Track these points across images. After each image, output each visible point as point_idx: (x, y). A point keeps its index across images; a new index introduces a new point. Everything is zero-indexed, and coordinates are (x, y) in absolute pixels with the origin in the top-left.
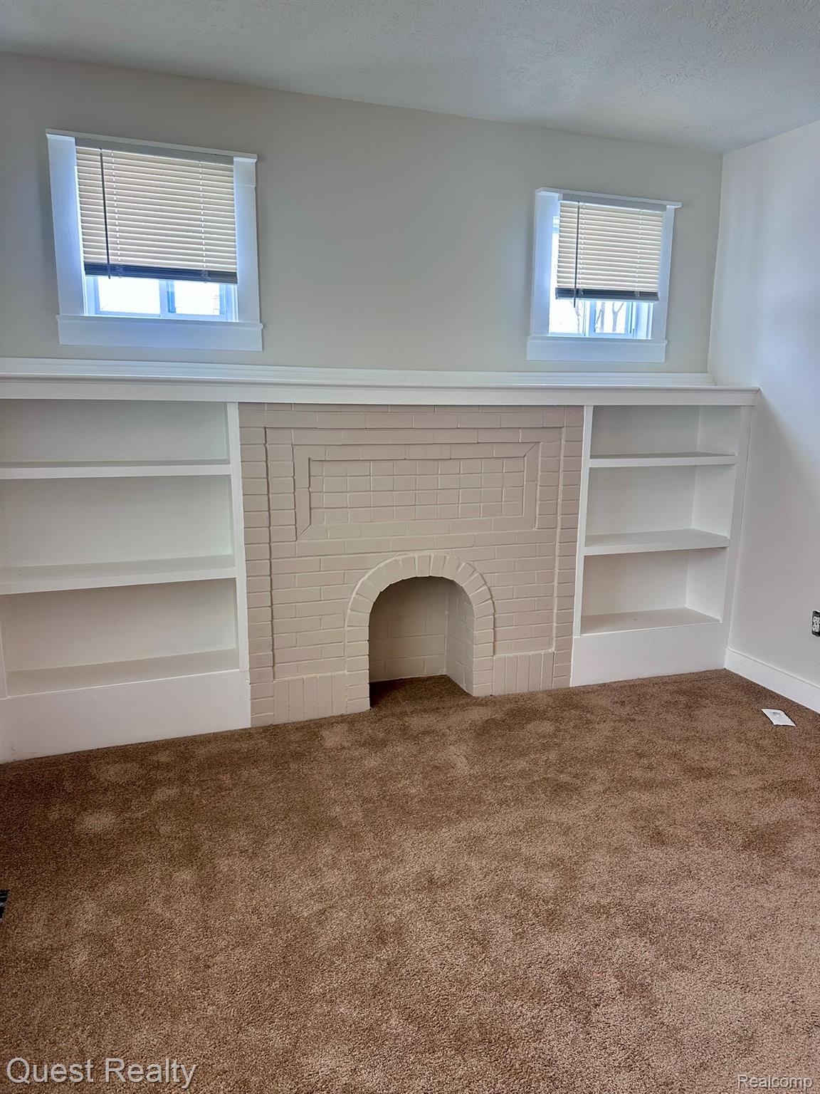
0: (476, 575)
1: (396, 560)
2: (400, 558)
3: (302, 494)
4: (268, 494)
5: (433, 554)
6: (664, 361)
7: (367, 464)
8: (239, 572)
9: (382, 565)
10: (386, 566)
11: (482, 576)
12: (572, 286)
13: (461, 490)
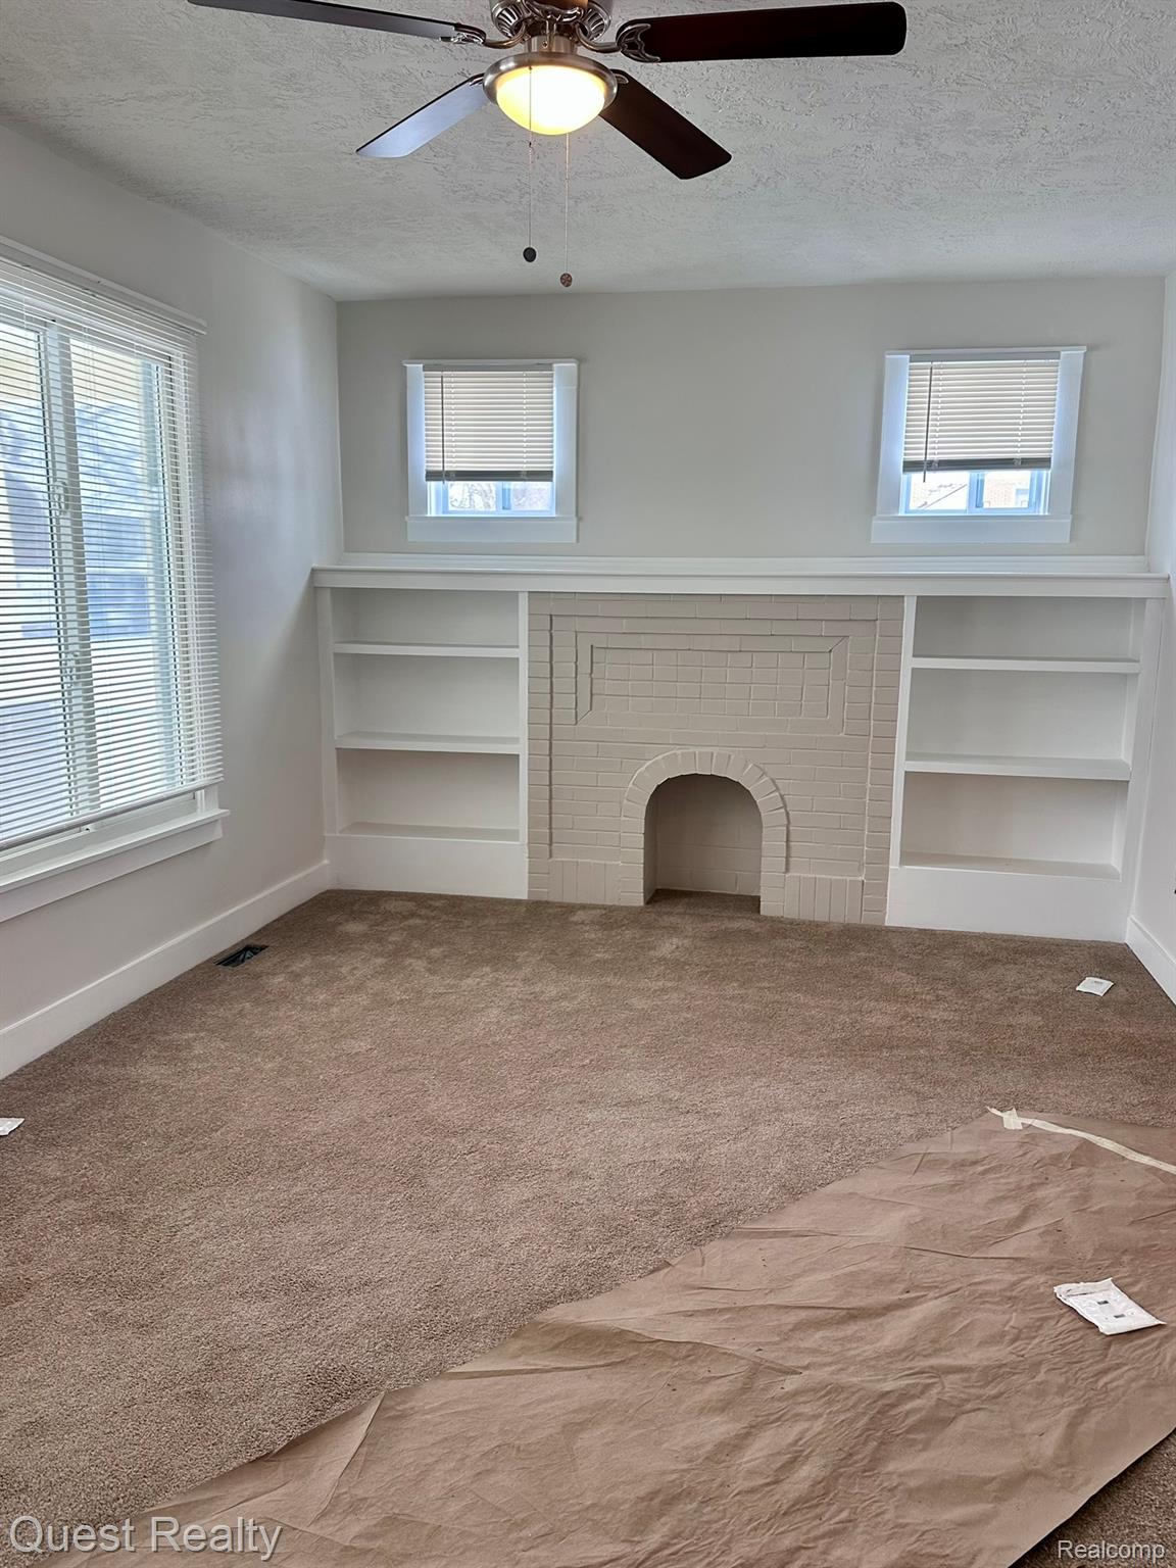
0: (765, 779)
1: (675, 754)
2: (679, 752)
3: (584, 680)
4: (551, 678)
5: (715, 750)
6: (1068, 541)
7: (650, 653)
8: (522, 749)
9: (660, 757)
10: (664, 758)
11: (774, 782)
12: (922, 458)
13: (753, 686)
